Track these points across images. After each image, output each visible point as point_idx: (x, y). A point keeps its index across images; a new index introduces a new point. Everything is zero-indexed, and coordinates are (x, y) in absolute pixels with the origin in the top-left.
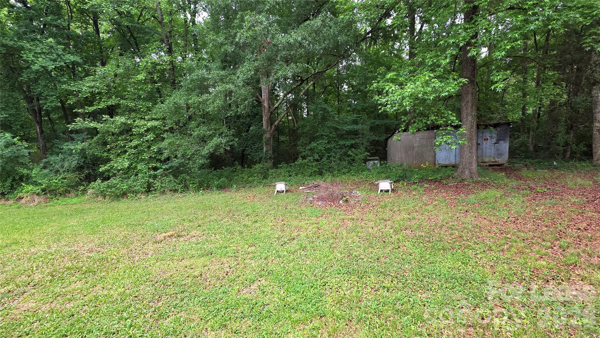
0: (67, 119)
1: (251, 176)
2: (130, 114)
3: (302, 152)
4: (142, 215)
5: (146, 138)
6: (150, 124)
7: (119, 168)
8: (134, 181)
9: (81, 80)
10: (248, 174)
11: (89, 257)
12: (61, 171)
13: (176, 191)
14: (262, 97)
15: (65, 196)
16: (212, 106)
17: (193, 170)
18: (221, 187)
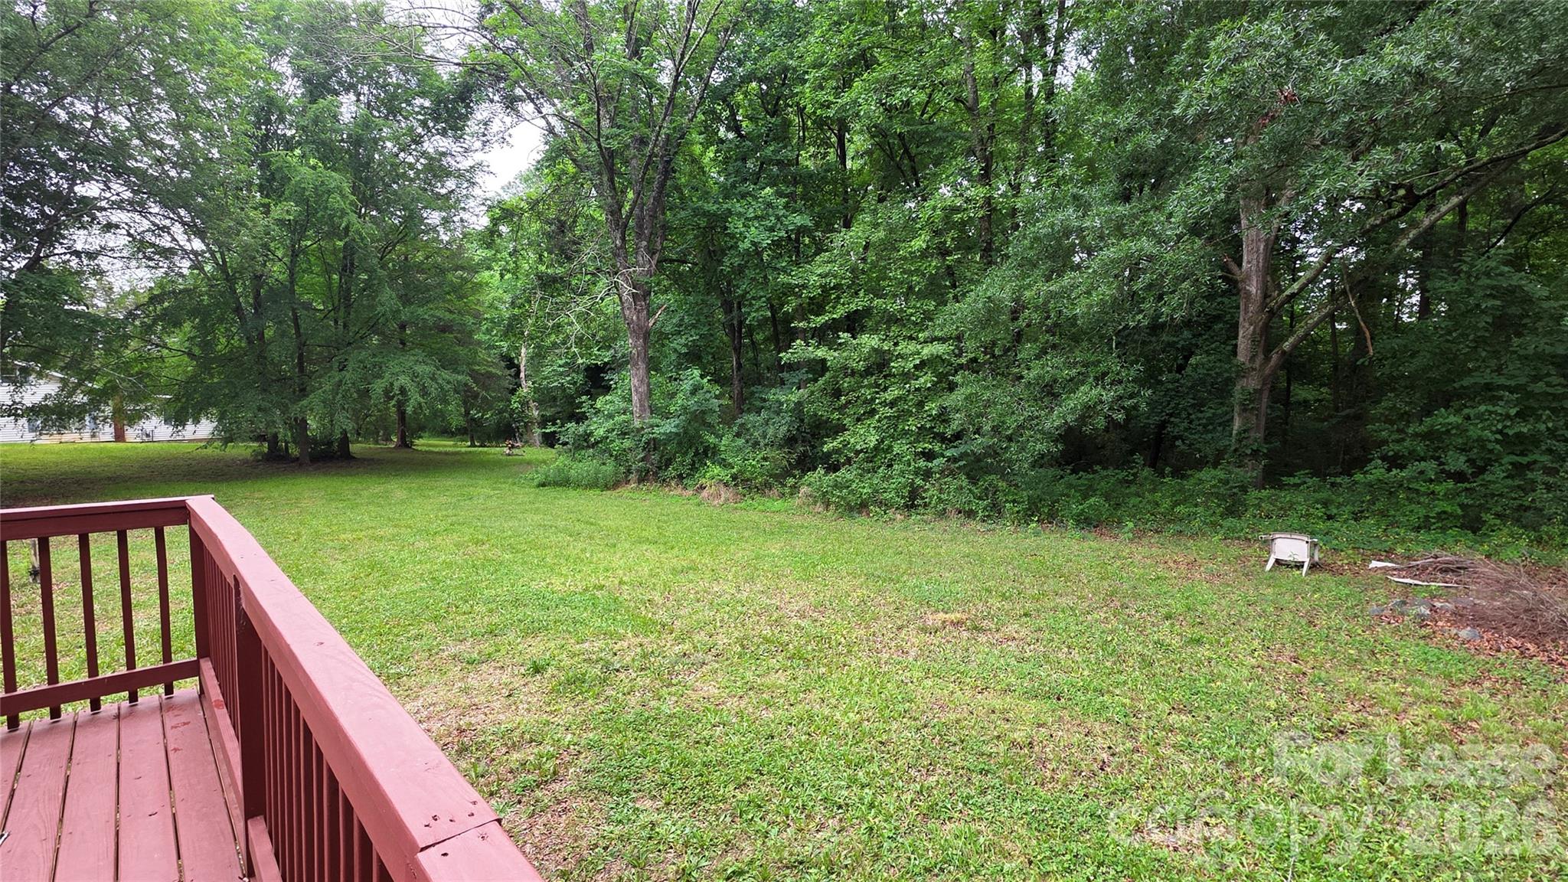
0: (777, 341)
1: (1184, 502)
2: (888, 329)
3: (1385, 442)
4: (898, 560)
5: (916, 384)
6: (927, 351)
7: (858, 447)
8: (885, 478)
9: (808, 263)
10: (1173, 495)
11: (798, 627)
12: (762, 444)
13: (970, 514)
14: (1240, 265)
15: (763, 494)
16: (1084, 301)
17: (1016, 467)
18: (1087, 522)
